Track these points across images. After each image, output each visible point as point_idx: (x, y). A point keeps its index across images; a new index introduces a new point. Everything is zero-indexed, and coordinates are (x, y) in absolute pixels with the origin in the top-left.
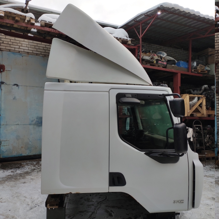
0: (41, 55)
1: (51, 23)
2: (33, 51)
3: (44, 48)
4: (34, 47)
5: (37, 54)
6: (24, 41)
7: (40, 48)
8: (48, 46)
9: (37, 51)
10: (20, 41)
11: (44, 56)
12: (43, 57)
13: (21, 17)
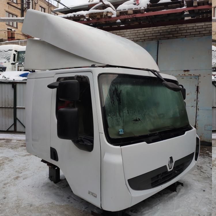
0: (141, 41)
1: (138, 8)
2: (133, 38)
3: (144, 33)
4: (135, 34)
5: (137, 40)
6: (127, 31)
7: (140, 33)
8: (148, 29)
9: (137, 37)
10: (123, 32)
11: (143, 40)
12: (142, 42)
13: (100, 14)
